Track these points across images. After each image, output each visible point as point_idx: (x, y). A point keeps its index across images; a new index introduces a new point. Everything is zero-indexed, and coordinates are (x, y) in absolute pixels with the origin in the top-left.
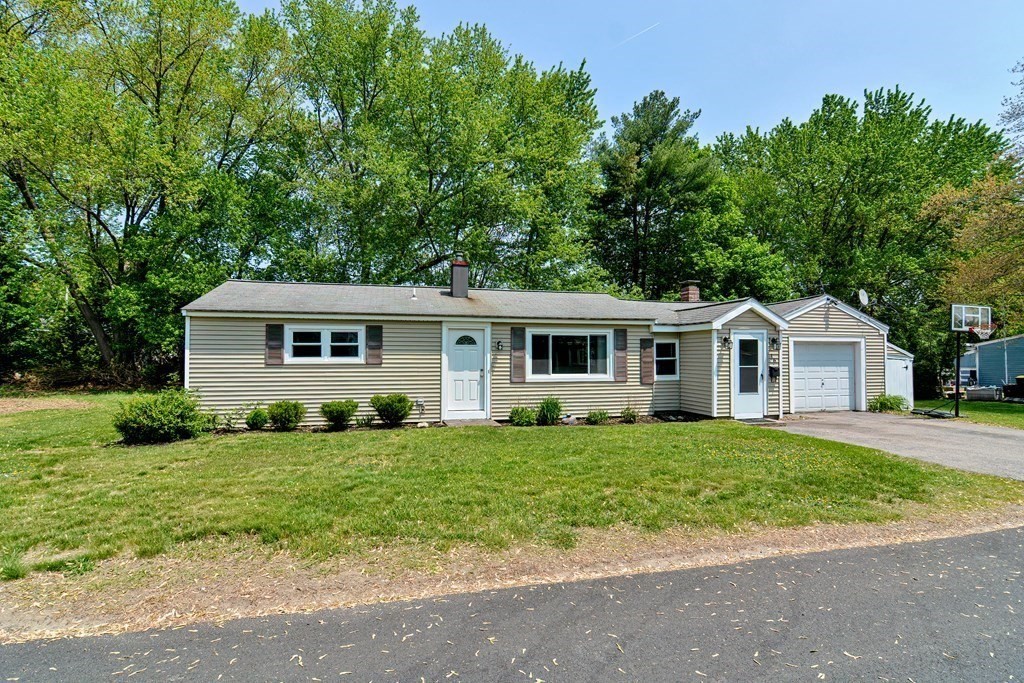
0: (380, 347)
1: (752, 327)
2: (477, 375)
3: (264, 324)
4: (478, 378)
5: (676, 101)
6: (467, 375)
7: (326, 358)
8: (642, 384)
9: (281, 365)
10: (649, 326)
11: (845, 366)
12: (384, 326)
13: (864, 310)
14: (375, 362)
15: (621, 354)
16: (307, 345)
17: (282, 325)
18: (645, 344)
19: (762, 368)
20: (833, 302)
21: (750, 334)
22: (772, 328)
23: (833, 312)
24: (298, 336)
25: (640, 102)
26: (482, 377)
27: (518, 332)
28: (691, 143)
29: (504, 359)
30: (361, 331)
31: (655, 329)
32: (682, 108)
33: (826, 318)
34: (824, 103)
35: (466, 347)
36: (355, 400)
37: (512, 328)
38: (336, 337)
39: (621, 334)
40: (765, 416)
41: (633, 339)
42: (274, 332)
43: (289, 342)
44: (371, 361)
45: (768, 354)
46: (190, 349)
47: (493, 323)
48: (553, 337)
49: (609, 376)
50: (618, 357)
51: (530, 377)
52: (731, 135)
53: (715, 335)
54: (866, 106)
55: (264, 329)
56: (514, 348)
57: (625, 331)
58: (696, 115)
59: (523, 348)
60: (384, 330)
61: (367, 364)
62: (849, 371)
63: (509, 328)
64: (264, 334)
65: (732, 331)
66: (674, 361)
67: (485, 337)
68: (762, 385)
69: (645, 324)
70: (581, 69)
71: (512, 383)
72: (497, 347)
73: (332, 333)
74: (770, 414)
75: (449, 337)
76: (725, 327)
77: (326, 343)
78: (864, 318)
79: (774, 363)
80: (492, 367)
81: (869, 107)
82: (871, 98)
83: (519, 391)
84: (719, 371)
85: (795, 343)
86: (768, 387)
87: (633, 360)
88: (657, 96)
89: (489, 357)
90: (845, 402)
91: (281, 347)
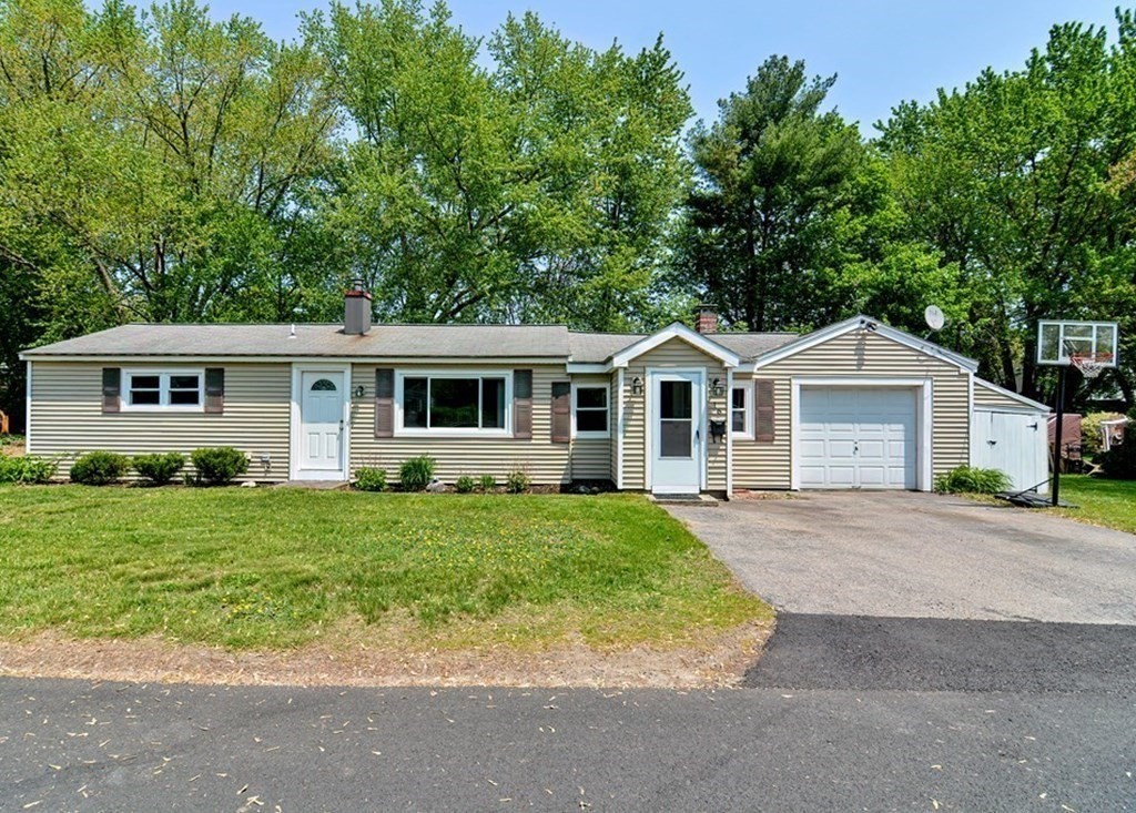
0: (220, 393)
1: (680, 363)
2: (336, 427)
3: (101, 368)
4: (338, 431)
5: (800, 65)
6: (324, 427)
7: (164, 406)
8: (554, 442)
9: (117, 413)
10: (565, 365)
11: (899, 423)
12: (226, 369)
13: (935, 338)
14: (215, 411)
15: (522, 403)
16: (145, 391)
17: (119, 370)
18: (559, 389)
19: (698, 420)
20: (870, 325)
21: (677, 373)
22: (716, 364)
23: (871, 340)
24: (137, 381)
25: (754, 74)
26: (342, 429)
27: (385, 374)
28: (830, 120)
29: (368, 409)
30: (201, 373)
31: (571, 369)
32: (809, 74)
33: (860, 350)
34: (1052, 37)
35: (323, 394)
36: (183, 454)
37: (378, 370)
38: (176, 381)
39: (524, 376)
40: (702, 492)
41: (542, 383)
42: (111, 377)
43: (126, 386)
44: (211, 409)
45: (708, 402)
46: (32, 395)
47: (353, 364)
48: (432, 380)
49: (507, 431)
50: (518, 406)
51: (400, 429)
52: (914, 104)
53: (621, 374)
54: (1121, 31)
55: (101, 373)
56: (379, 395)
57: (529, 372)
58: (831, 82)
59: (390, 394)
60: (226, 374)
61: (206, 412)
62: (906, 431)
63: (374, 370)
64: (101, 378)
65: (649, 370)
66: (605, 412)
67: (344, 382)
68: (698, 448)
69: (557, 362)
70: (658, 44)
71: (377, 437)
72: (359, 393)
73: (172, 378)
74: (710, 488)
75: (300, 381)
76: (633, 364)
77: (165, 389)
78: (930, 349)
79: (719, 415)
80: (352, 418)
81: (1126, 34)
82: (1127, 19)
83: (383, 447)
84: (625, 426)
85: (803, 388)
86: (708, 450)
87: (541, 412)
88: (773, 63)
89: (348, 407)
90: (897, 477)
91: (118, 393)
